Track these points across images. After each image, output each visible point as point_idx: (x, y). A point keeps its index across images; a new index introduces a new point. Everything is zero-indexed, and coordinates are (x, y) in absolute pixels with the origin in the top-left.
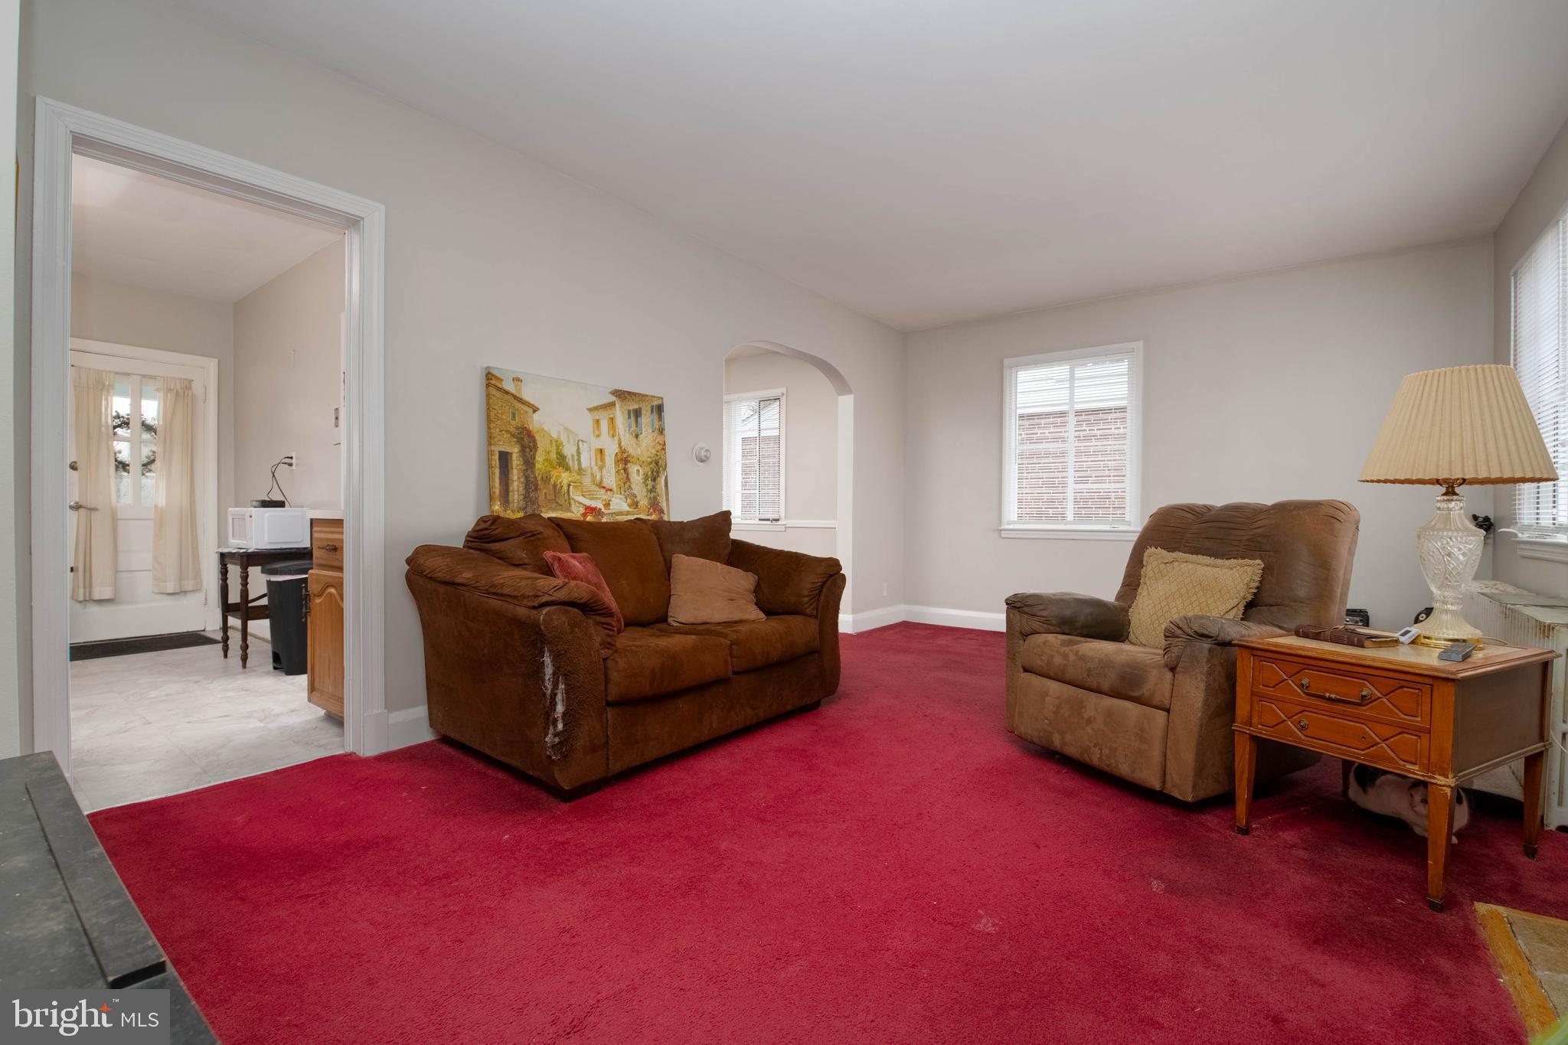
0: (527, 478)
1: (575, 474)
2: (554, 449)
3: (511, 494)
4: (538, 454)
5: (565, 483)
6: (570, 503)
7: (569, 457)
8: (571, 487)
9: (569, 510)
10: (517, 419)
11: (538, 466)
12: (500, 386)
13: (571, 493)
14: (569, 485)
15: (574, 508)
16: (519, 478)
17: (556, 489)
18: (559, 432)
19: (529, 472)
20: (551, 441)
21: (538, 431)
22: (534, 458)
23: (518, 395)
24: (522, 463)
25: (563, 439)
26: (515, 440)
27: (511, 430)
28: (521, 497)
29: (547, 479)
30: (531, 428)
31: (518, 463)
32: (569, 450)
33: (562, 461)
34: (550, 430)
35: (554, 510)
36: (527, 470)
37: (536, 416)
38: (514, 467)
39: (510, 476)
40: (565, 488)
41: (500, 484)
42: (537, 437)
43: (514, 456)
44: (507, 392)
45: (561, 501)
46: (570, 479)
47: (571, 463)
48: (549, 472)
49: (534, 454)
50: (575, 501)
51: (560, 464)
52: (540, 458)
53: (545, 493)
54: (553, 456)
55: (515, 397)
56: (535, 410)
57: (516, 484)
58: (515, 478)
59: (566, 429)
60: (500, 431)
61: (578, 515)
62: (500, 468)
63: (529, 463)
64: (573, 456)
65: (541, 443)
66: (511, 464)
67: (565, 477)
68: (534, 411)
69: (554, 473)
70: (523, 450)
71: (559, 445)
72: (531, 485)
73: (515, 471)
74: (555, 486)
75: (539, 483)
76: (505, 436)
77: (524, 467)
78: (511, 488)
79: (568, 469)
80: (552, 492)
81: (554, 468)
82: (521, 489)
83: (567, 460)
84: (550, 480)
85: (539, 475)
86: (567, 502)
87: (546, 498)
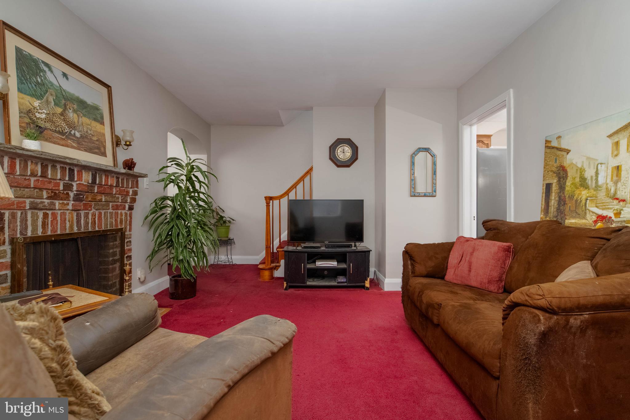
0: (560, 197)
1: (592, 191)
2: (578, 176)
3: (550, 208)
4: (568, 181)
5: (584, 198)
6: (585, 213)
7: (589, 178)
8: (588, 201)
9: (584, 218)
10: (557, 162)
11: (567, 188)
12: (550, 145)
13: (587, 205)
14: (587, 199)
15: (588, 216)
16: (555, 198)
17: (577, 203)
18: (583, 162)
19: (561, 193)
20: (577, 170)
21: (569, 166)
22: (565, 184)
23: (559, 147)
24: (558, 188)
25: (586, 167)
26: (555, 175)
27: (553, 169)
28: (555, 210)
29: (571, 197)
30: (565, 165)
31: (556, 189)
32: (589, 173)
33: (583, 183)
34: (576, 163)
35: (574, 218)
36: (560, 192)
37: (569, 156)
38: (553, 191)
39: (550, 197)
40: (584, 202)
41: (545, 203)
42: (568, 170)
43: (554, 185)
44: (553, 148)
45: (580, 211)
46: (587, 195)
47: (590, 183)
48: (574, 191)
49: (565, 182)
50: (590, 211)
51: (582, 185)
52: (568, 183)
53: (570, 206)
54: (578, 180)
55: (557, 149)
56: (568, 151)
57: (553, 201)
58: (553, 198)
59: (588, 158)
60: (548, 172)
61: (591, 222)
62: (545, 193)
63: (562, 188)
64: (592, 177)
65: (571, 173)
66: (552, 190)
67: (584, 194)
68: (568, 153)
69: (577, 192)
70: (559, 181)
71: (582, 171)
72: (562, 201)
73: (553, 194)
74: (576, 201)
75: (567, 199)
76: (550, 174)
77: (559, 191)
78: (550, 205)
79: (586, 187)
80: (574, 206)
81: (577, 188)
82: (556, 204)
83: (587, 182)
84: (574, 197)
85: (567, 194)
86: (584, 212)
87: (570, 210)
